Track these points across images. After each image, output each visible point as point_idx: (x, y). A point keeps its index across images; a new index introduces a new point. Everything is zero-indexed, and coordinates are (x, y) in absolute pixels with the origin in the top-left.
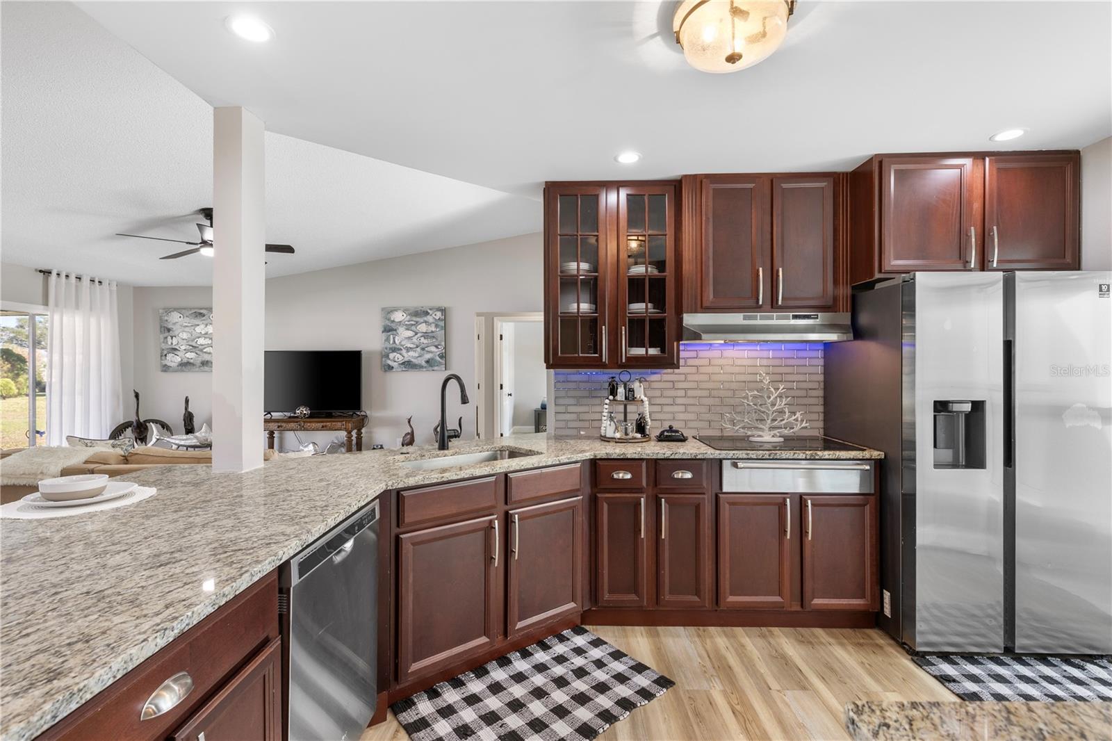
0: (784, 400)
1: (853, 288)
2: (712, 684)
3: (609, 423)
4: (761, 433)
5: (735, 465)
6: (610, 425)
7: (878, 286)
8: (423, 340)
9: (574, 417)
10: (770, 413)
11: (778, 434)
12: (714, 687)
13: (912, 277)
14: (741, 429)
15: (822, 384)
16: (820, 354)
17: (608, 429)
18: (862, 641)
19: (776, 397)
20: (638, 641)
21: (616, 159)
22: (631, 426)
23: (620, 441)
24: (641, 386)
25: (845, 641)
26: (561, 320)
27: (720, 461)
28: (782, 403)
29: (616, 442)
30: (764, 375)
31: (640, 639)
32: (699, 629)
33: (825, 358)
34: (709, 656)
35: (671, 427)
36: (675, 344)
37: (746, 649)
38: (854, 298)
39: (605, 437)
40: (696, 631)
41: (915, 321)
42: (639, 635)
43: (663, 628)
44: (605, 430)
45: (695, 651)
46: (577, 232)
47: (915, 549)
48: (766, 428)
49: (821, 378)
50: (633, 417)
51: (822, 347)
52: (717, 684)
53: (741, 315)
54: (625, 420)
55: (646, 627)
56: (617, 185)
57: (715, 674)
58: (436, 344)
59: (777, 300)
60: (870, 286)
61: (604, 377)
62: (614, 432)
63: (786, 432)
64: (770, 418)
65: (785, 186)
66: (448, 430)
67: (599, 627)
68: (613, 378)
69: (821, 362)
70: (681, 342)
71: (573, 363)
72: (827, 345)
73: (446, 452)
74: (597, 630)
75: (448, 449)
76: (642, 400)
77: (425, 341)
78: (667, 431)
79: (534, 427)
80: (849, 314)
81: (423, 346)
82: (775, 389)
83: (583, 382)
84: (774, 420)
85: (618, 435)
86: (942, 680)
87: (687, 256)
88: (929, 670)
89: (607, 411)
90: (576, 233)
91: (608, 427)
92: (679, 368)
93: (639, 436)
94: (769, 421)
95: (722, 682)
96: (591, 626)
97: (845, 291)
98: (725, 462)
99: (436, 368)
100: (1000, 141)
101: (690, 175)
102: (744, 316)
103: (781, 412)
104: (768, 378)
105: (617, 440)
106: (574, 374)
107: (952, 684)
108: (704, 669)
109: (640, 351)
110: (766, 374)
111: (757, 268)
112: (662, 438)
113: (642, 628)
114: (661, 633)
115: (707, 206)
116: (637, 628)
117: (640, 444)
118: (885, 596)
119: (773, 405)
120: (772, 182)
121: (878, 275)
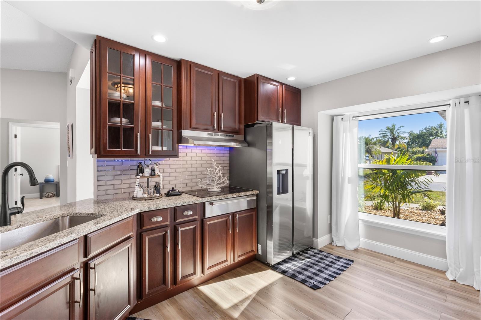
0: (221, 172)
1: (245, 125)
2: (215, 317)
3: (139, 189)
4: (213, 187)
5: (212, 204)
6: (140, 190)
7: (256, 126)
9: (111, 187)
10: (216, 178)
11: (219, 187)
12: (216, 317)
13: (271, 123)
14: (205, 186)
15: (229, 164)
16: (228, 152)
17: (139, 193)
18: (254, 267)
19: (218, 171)
20: (168, 310)
21: (152, 37)
22: (152, 190)
23: (148, 199)
24: (157, 167)
25: (249, 270)
26: (109, 127)
27: (204, 203)
28: (220, 174)
29: (145, 200)
30: (214, 161)
31: (168, 308)
32: (194, 289)
33: (230, 154)
34: (206, 302)
35: (173, 188)
36: (177, 145)
37: (219, 291)
38: (245, 130)
39: (136, 197)
40: (193, 291)
41: (272, 140)
42: (166, 306)
43: (177, 296)
44: (137, 194)
45: (199, 302)
46: (121, 74)
47: (272, 227)
48: (215, 185)
49: (228, 162)
50: (152, 184)
51: (229, 149)
52: (217, 316)
53: (207, 133)
54: (148, 187)
55: (168, 300)
56: (145, 54)
57: (213, 310)
59: (221, 127)
60: (253, 125)
61: (134, 162)
62: (143, 195)
63: (222, 185)
64: (216, 180)
65: (224, 77)
66: (10, 209)
67: (141, 312)
68: (140, 163)
69: (228, 155)
70: (179, 145)
71: (118, 154)
72: (231, 149)
73: (9, 227)
74: (141, 315)
75: (10, 224)
76: (159, 175)
78: (172, 191)
79: (39, 194)
80: (244, 136)
82: (217, 167)
83: (118, 166)
84: (218, 180)
85: (146, 196)
86: (283, 273)
87: (184, 101)
88: (278, 271)
89: (138, 182)
90: (119, 74)
91: (139, 191)
92: (178, 158)
93: (158, 195)
94: (216, 182)
95: (218, 313)
96: (136, 314)
97: (242, 127)
98: (206, 203)
100: (289, 81)
101: (185, 60)
102: (208, 133)
103: (220, 177)
104: (215, 162)
105: (146, 199)
106: (111, 161)
107: (286, 273)
108: (207, 310)
109: (159, 148)
110: (215, 160)
111: (214, 112)
112: (168, 194)
113: (166, 301)
114: (177, 300)
115: (193, 78)
116: (163, 302)
117: (159, 200)
118: (259, 247)
119: (217, 174)
120: (219, 74)
121: (257, 122)
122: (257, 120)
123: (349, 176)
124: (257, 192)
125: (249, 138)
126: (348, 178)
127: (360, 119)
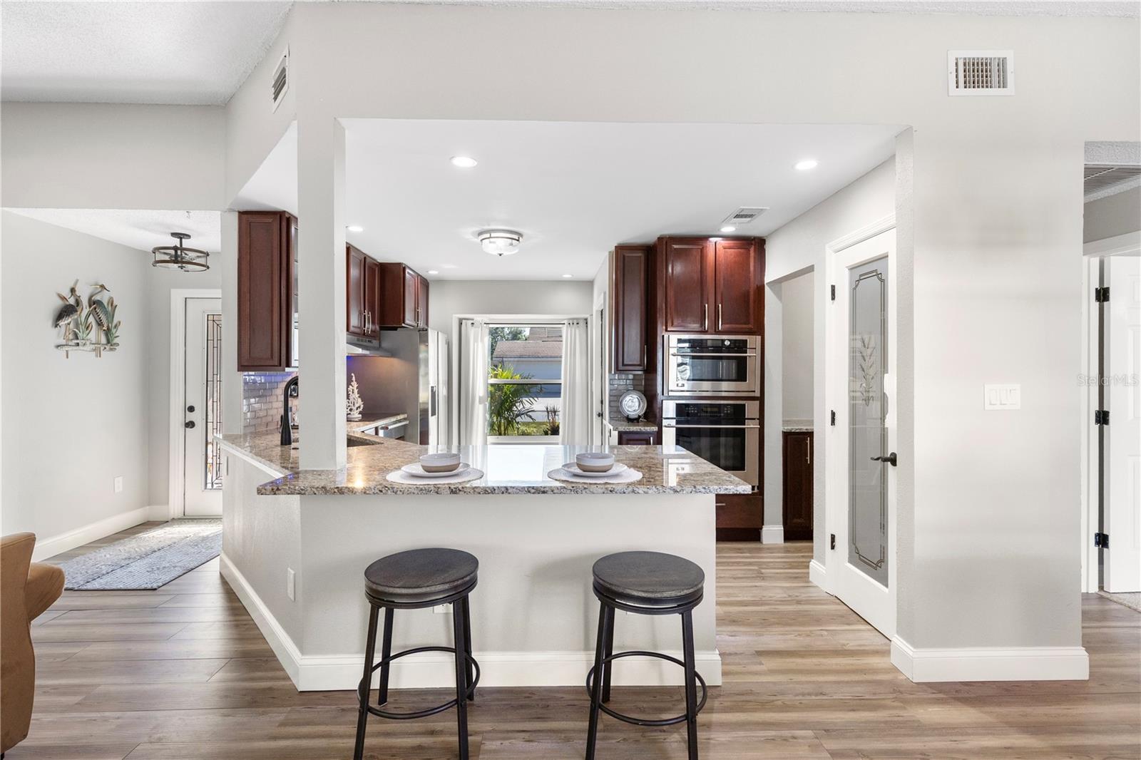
1: (380, 327)
4: (353, 412)
38: (379, 333)
48: (355, 409)
120: (365, 258)
121: (403, 325)
122: (404, 323)
123: (481, 395)
124: (406, 416)
125: (384, 345)
126: (480, 397)
127: (491, 326)
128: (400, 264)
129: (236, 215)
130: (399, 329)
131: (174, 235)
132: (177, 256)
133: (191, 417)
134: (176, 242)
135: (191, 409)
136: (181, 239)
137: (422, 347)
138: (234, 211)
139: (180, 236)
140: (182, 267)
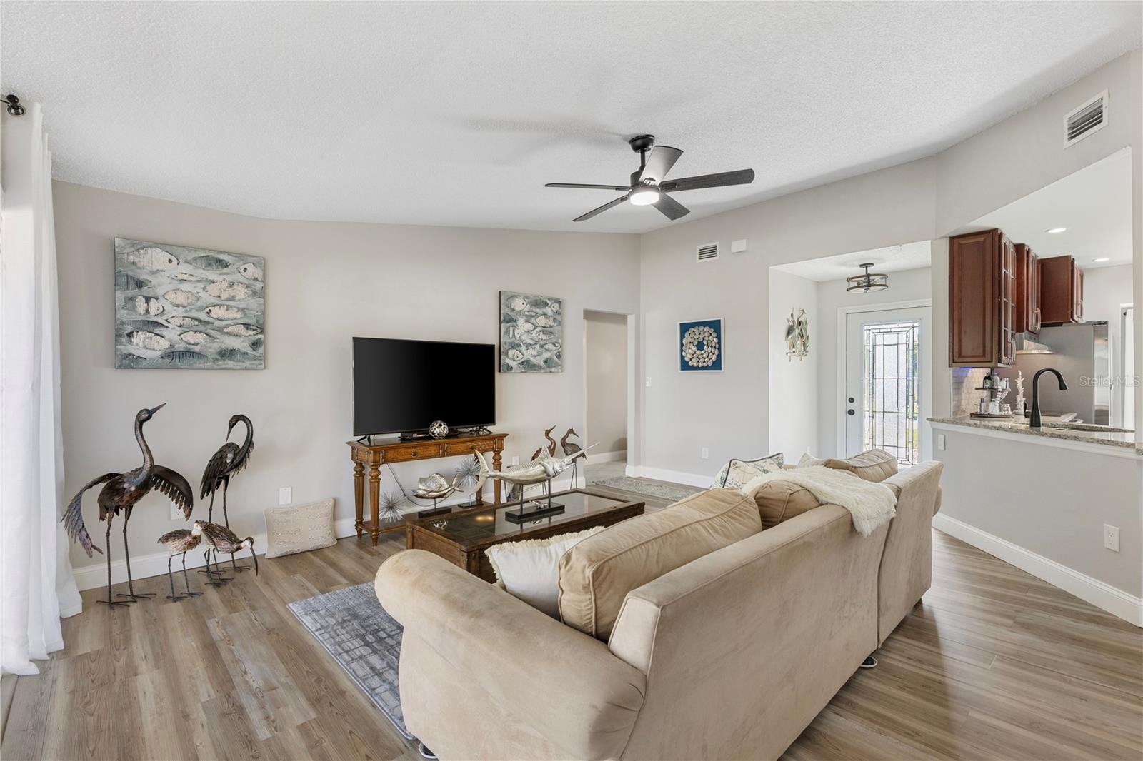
8: (541, 335)
58: (554, 341)
77: (544, 337)
81: (542, 342)
99: (553, 369)
121: (1071, 320)
122: (1072, 317)
128: (1067, 257)
129: (948, 240)
130: (1064, 325)
131: (861, 266)
132: (867, 282)
133: (851, 406)
134: (862, 271)
135: (852, 400)
136: (867, 267)
137: (1098, 342)
138: (946, 237)
139: (865, 266)
140: (867, 290)
